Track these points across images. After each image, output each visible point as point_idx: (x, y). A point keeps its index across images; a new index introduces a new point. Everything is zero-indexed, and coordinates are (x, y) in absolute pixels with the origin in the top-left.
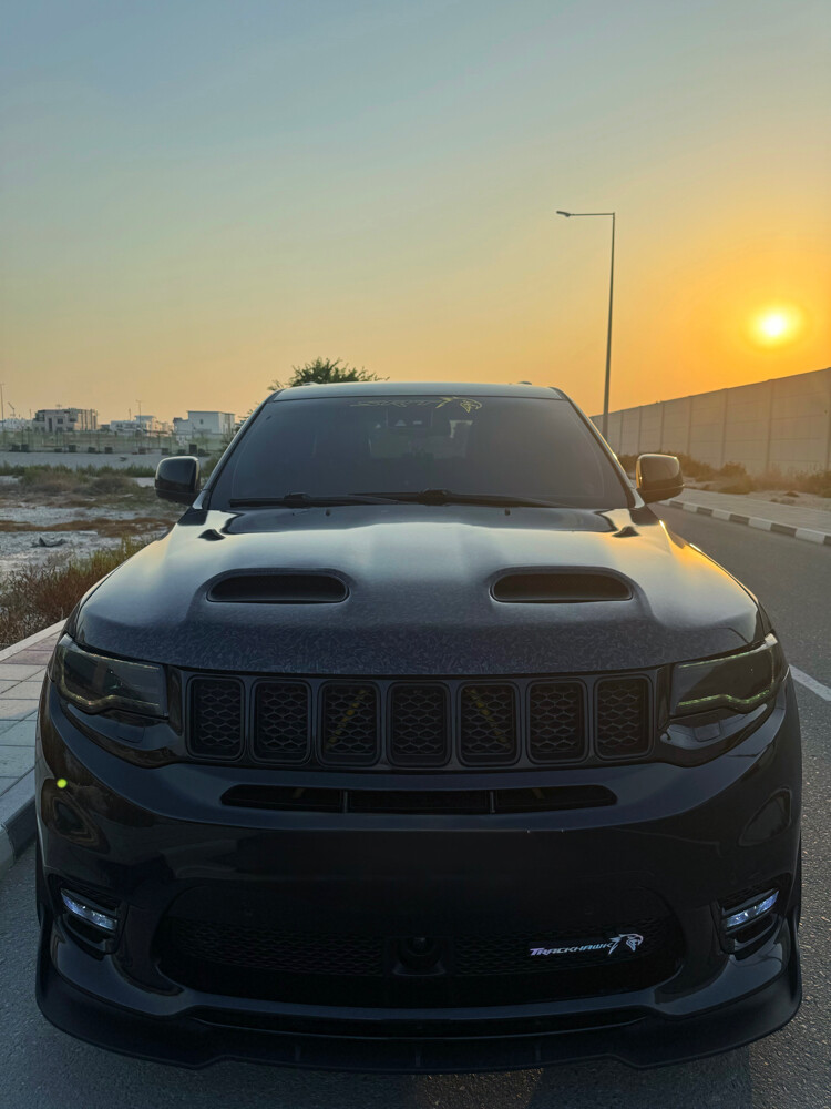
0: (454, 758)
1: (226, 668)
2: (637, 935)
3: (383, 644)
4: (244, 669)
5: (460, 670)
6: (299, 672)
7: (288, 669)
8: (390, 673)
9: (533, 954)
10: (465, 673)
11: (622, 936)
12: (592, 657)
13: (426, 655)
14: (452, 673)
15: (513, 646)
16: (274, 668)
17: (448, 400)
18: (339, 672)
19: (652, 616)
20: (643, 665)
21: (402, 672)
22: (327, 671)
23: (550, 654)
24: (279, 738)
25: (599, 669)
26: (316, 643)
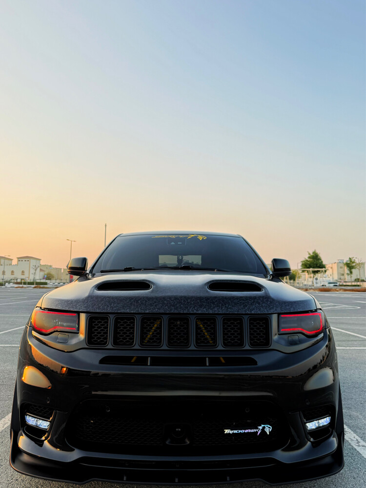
0: (192, 345)
1: (103, 311)
2: (269, 426)
3: (165, 302)
4: (111, 311)
5: (195, 311)
6: (132, 312)
7: (128, 311)
8: (168, 312)
9: (226, 433)
10: (197, 312)
11: (263, 426)
12: (246, 308)
13: (182, 306)
14: (192, 312)
15: (216, 303)
16: (122, 311)
17: (193, 236)
18: (148, 312)
19: (270, 296)
20: (266, 312)
21: (172, 311)
22: (143, 312)
23: (230, 306)
24: (123, 339)
25: (249, 313)
26: (139, 301)
